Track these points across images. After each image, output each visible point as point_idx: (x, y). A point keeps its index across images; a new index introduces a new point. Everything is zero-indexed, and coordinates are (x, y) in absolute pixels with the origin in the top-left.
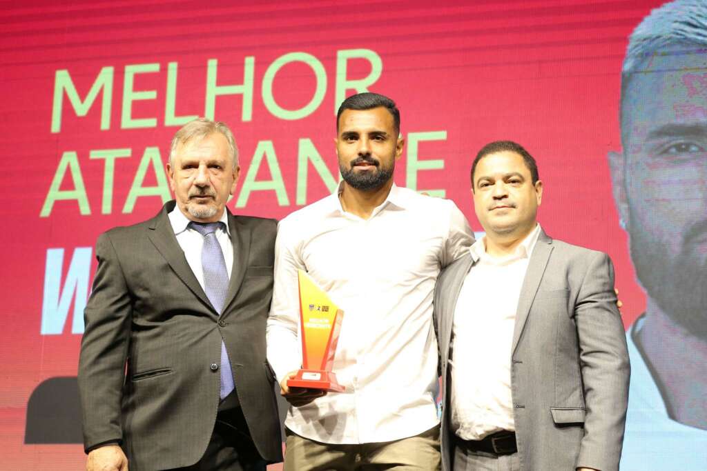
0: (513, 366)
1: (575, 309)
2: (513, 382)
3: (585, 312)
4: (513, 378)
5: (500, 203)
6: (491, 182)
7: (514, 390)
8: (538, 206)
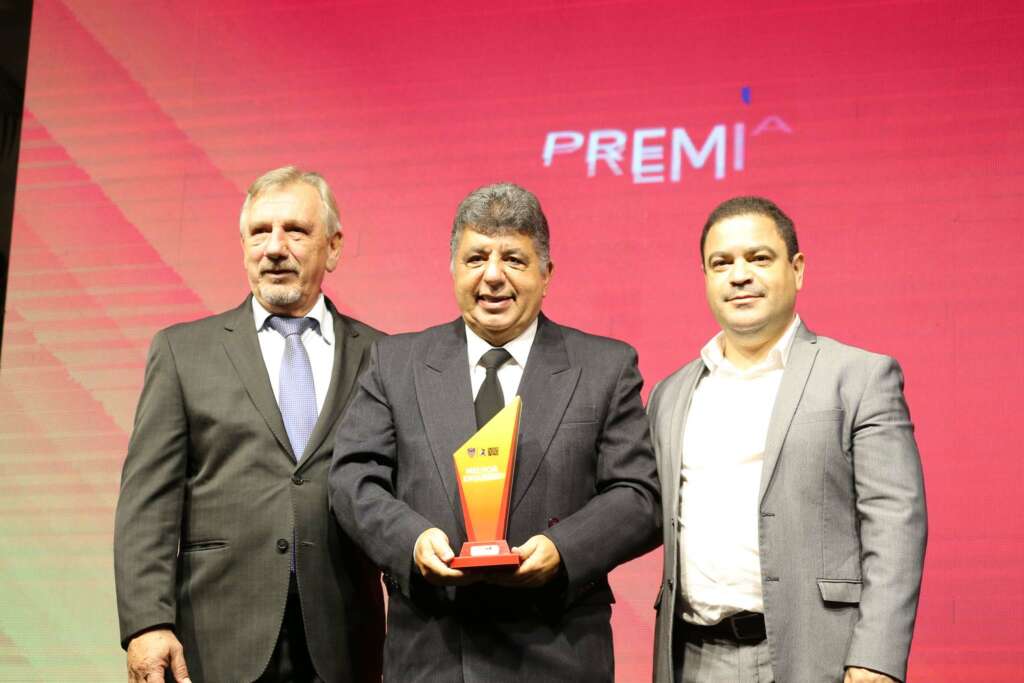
0: (761, 521)
1: (852, 437)
2: (761, 543)
3: (866, 441)
4: (762, 537)
5: (741, 293)
6: (728, 260)
7: (764, 555)
8: (797, 291)
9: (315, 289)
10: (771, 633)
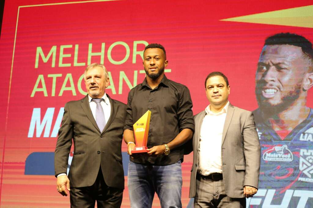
0: (222, 150)
1: (243, 130)
3: (247, 132)
4: (222, 154)
5: (216, 95)
6: (212, 87)
7: (222, 158)
8: (229, 95)
9: (103, 92)
10: (224, 177)
